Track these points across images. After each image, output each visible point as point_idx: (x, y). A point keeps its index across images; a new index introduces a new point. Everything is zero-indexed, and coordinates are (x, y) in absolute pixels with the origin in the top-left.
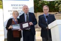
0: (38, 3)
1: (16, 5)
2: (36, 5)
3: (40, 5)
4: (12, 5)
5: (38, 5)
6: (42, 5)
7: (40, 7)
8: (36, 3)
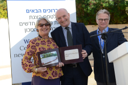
2: (83, 8)
3: (93, 8)
5: (88, 9)
6: (97, 8)
8: (84, 4)
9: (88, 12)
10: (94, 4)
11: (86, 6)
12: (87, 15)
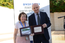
0: (56, 1)
1: (28, 4)
2: (53, 3)
3: (58, 3)
4: (24, 4)
5: (55, 4)
6: (61, 3)
7: (58, 6)
8: (53, 1)
9: (56, 5)
10: (59, 1)
11: (55, 2)
12: (55, 7)
